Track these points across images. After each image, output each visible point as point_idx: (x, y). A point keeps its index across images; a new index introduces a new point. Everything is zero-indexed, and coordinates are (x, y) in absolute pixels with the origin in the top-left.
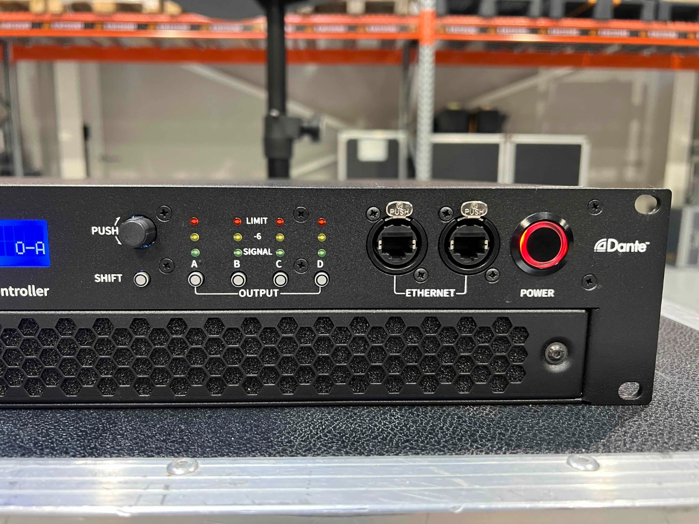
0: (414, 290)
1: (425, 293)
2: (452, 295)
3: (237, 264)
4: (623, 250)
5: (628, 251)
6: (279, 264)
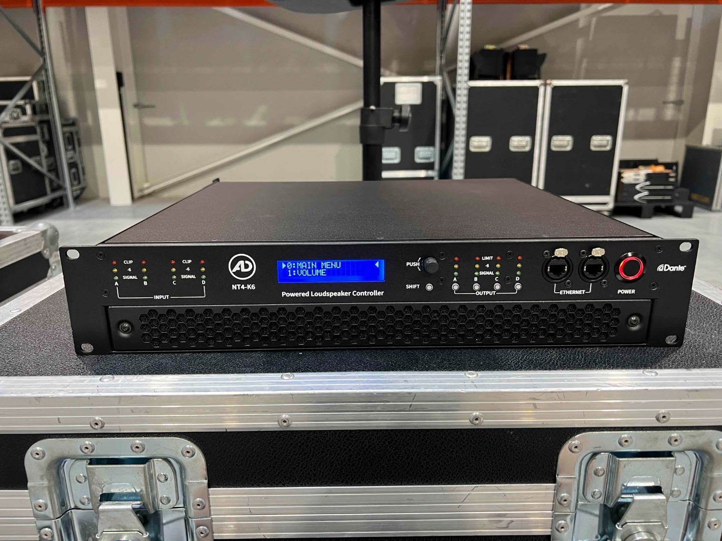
0: (564, 291)
1: (570, 292)
2: (583, 293)
3: (476, 279)
4: (672, 270)
5: (675, 270)
6: (497, 279)
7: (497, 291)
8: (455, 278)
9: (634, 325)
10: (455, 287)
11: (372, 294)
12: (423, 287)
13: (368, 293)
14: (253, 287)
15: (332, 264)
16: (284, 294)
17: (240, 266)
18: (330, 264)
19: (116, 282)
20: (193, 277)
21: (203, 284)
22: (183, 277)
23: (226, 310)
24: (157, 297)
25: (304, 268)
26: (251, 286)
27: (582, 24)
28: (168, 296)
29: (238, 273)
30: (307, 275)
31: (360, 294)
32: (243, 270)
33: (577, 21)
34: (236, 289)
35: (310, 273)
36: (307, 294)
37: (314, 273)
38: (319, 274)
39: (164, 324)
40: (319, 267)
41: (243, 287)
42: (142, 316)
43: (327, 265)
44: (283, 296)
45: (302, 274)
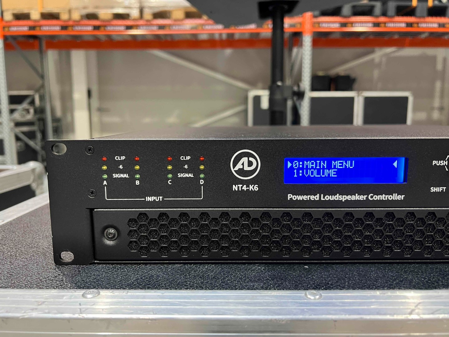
11: (390, 198)
13: (387, 196)
14: (256, 188)
15: (344, 163)
16: (290, 196)
17: (243, 164)
18: (342, 163)
19: (105, 181)
20: (191, 175)
21: (201, 183)
22: (180, 175)
23: (225, 215)
24: (149, 199)
25: (312, 167)
26: (253, 187)
27: (377, 61)
28: (161, 197)
29: (241, 172)
30: (315, 176)
31: (377, 198)
32: (246, 168)
33: (373, 60)
34: (237, 190)
35: (318, 173)
36: (317, 198)
37: (323, 174)
38: (329, 175)
39: (154, 230)
40: (329, 167)
41: (245, 188)
42: (130, 220)
43: (339, 164)
44: (289, 199)
45: (309, 175)
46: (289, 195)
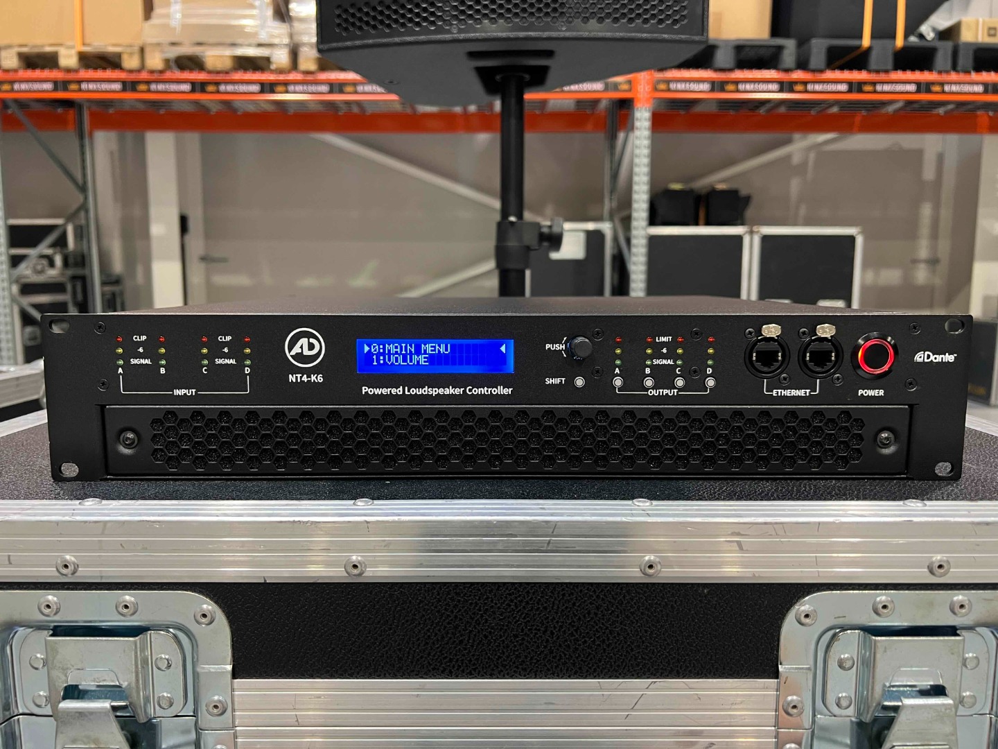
0: (779, 391)
1: (787, 393)
2: (808, 394)
3: (648, 371)
4: (937, 361)
5: (940, 361)
6: (679, 371)
7: (680, 390)
8: (617, 369)
9: (886, 446)
10: (618, 382)
11: (495, 391)
12: (570, 382)
13: (489, 390)
14: (320, 379)
15: (437, 347)
16: (365, 389)
17: (301, 347)
18: (435, 347)
19: (120, 369)
20: (232, 361)
21: (246, 372)
22: (219, 361)
23: (279, 414)
24: (177, 392)
25: (396, 353)
26: (317, 378)
27: (796, 160)
28: (194, 391)
29: (300, 357)
30: (400, 364)
31: (476, 391)
32: (306, 352)
33: (788, 157)
34: (294, 381)
35: (405, 360)
36: (399, 391)
37: (411, 361)
38: (418, 362)
39: (186, 434)
40: (418, 352)
41: (305, 378)
42: (155, 421)
43: (430, 349)
44: (363, 393)
45: (393, 362)
46: (363, 388)
